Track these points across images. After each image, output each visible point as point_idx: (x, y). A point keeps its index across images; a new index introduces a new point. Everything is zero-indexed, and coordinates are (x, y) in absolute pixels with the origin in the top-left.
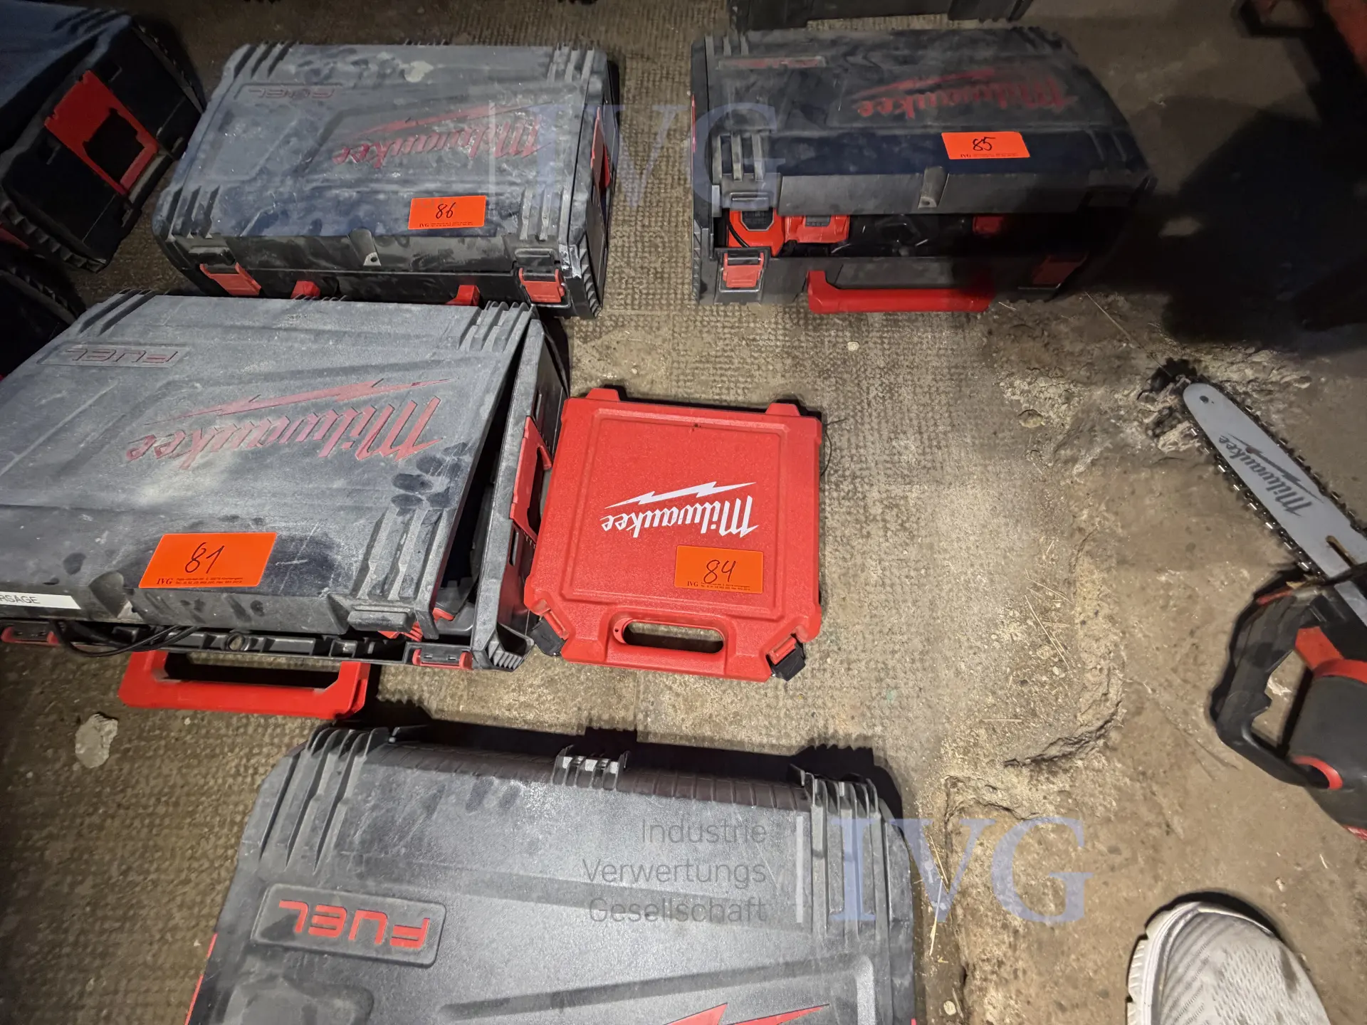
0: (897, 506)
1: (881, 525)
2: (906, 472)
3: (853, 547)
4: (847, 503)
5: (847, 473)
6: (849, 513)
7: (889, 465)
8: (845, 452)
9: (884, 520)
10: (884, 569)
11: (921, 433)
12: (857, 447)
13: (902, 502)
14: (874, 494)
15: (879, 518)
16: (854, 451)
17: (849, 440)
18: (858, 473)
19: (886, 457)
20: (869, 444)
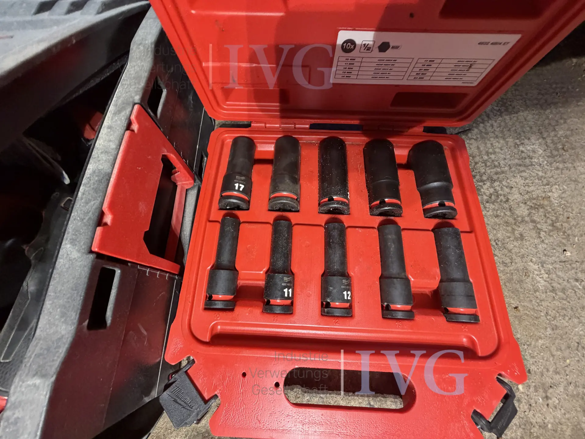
0: (542, 206)
1: (531, 225)
2: (540, 174)
3: (510, 251)
4: (492, 206)
5: (484, 178)
6: (497, 216)
7: (522, 168)
8: (477, 159)
9: (533, 221)
10: (548, 272)
11: (544, 138)
12: (488, 153)
13: (546, 203)
14: (515, 196)
15: (527, 219)
16: (486, 157)
17: (478, 148)
18: (495, 177)
19: (517, 161)
20: (497, 150)
